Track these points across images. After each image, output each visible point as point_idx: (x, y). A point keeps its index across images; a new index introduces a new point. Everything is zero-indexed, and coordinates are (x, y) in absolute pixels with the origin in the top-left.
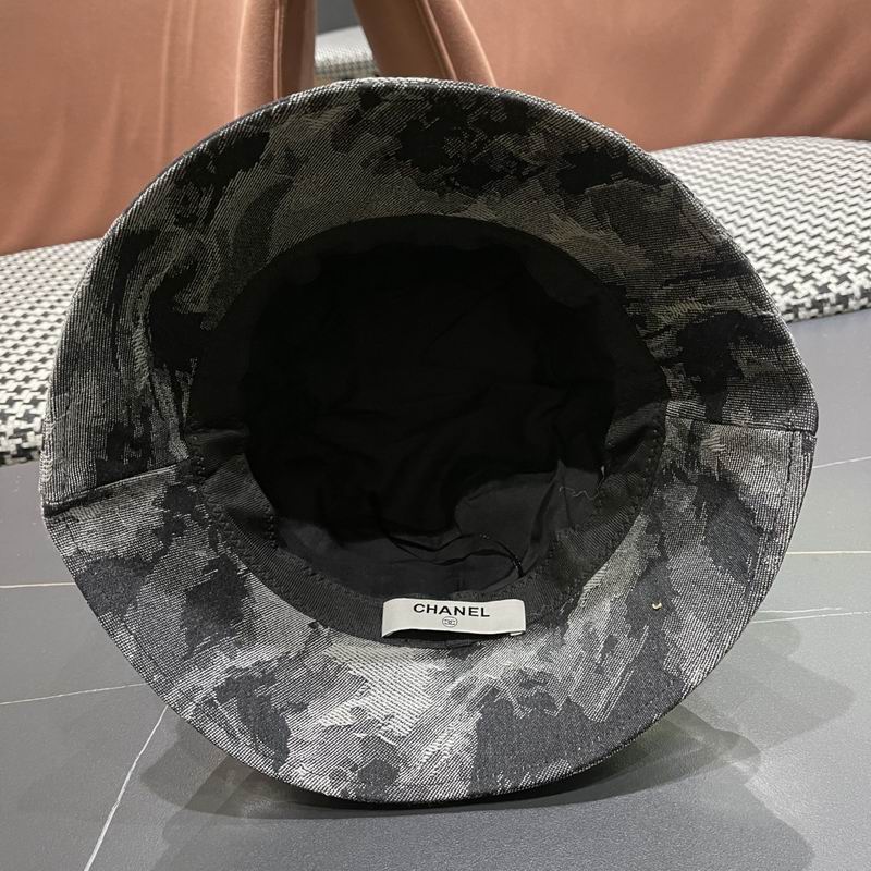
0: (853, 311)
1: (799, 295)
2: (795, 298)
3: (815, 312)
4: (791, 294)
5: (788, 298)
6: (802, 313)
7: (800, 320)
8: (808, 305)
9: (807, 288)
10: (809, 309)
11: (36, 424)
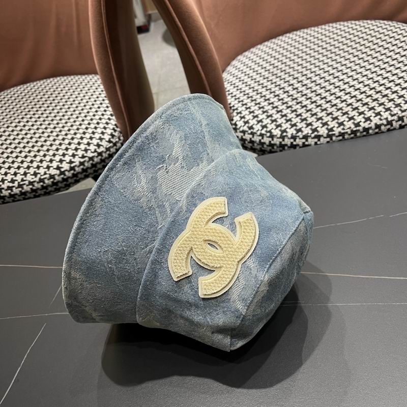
0: (371, 135)
1: (346, 128)
2: (343, 129)
3: (352, 135)
4: (342, 127)
5: (340, 129)
6: (346, 136)
7: (345, 139)
8: (349, 132)
9: (349, 125)
10: (350, 135)
11: (16, 184)
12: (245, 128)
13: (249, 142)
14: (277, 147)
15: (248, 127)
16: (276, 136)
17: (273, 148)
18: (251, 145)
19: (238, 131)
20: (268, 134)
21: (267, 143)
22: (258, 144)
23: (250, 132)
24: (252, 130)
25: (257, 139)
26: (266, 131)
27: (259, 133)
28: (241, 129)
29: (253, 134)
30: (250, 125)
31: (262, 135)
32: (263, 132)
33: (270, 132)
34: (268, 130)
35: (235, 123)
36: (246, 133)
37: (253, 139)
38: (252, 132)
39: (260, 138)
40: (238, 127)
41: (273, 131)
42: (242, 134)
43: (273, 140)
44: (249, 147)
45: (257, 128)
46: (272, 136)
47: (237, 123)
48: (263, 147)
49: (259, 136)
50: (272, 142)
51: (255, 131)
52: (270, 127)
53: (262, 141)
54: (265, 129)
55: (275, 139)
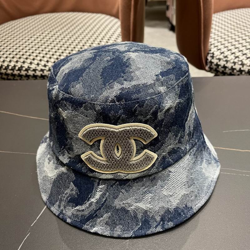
11: (47, 68)
12: (221, 57)
13: (222, 67)
14: (245, 73)
15: (223, 56)
16: (246, 64)
17: (241, 73)
18: (223, 69)
19: (215, 58)
20: (240, 63)
21: (238, 69)
22: (229, 69)
23: (225, 59)
24: (226, 59)
25: (229, 65)
26: (239, 61)
27: (232, 61)
28: (218, 57)
29: (227, 61)
30: (225, 55)
31: (235, 63)
32: (236, 60)
33: (241, 61)
34: (240, 60)
35: (213, 53)
36: (221, 60)
37: (226, 65)
38: (226, 60)
39: (233, 65)
40: (215, 55)
41: (243, 61)
42: (218, 61)
43: (243, 67)
44: (221, 71)
45: (231, 58)
46: (243, 64)
47: (214, 53)
48: (233, 71)
49: (233, 63)
50: (242, 69)
51: (229, 59)
52: (242, 58)
53: (234, 67)
54: (237, 59)
55: (245, 67)
